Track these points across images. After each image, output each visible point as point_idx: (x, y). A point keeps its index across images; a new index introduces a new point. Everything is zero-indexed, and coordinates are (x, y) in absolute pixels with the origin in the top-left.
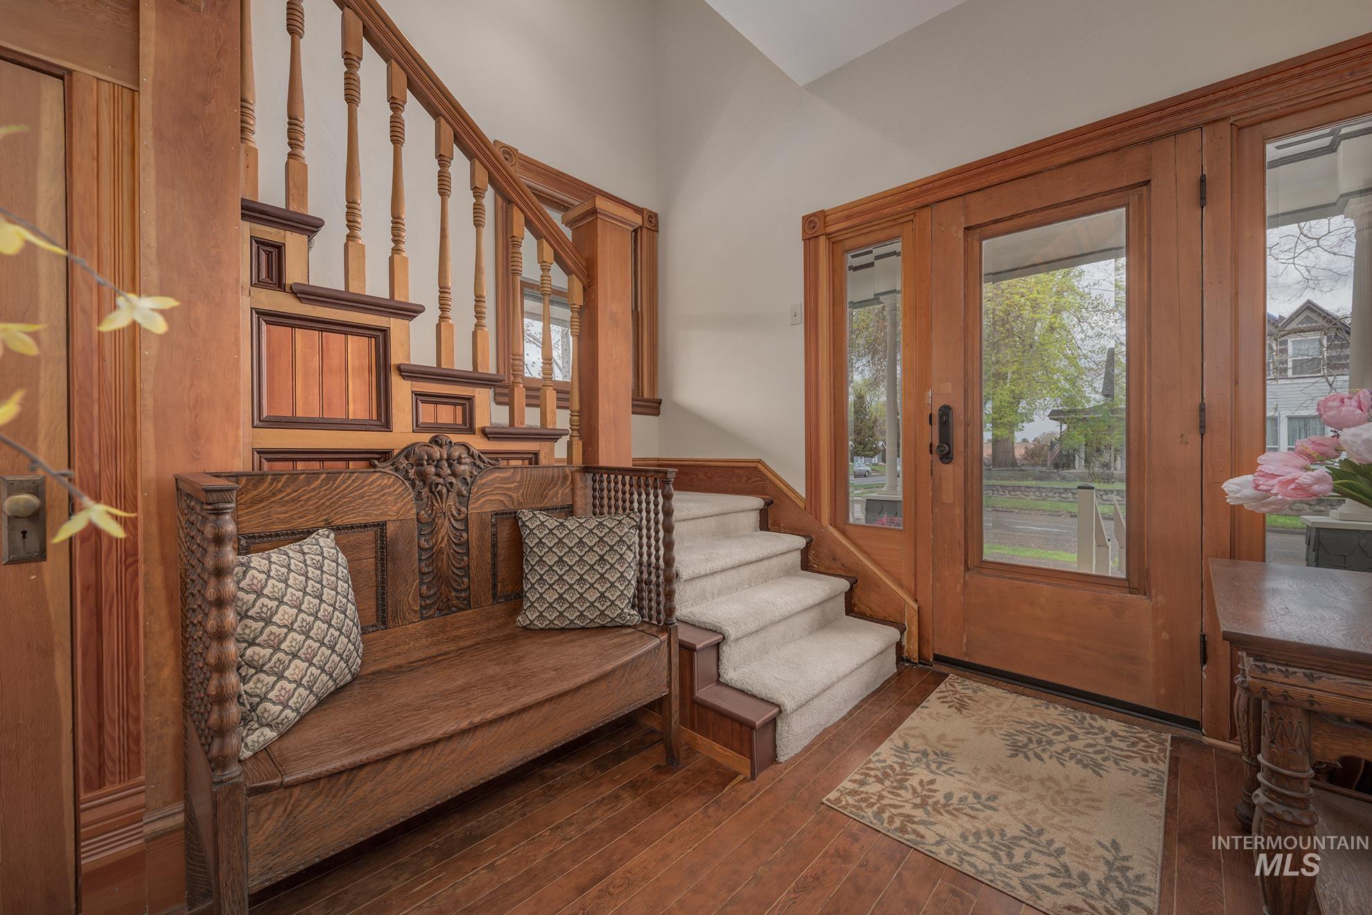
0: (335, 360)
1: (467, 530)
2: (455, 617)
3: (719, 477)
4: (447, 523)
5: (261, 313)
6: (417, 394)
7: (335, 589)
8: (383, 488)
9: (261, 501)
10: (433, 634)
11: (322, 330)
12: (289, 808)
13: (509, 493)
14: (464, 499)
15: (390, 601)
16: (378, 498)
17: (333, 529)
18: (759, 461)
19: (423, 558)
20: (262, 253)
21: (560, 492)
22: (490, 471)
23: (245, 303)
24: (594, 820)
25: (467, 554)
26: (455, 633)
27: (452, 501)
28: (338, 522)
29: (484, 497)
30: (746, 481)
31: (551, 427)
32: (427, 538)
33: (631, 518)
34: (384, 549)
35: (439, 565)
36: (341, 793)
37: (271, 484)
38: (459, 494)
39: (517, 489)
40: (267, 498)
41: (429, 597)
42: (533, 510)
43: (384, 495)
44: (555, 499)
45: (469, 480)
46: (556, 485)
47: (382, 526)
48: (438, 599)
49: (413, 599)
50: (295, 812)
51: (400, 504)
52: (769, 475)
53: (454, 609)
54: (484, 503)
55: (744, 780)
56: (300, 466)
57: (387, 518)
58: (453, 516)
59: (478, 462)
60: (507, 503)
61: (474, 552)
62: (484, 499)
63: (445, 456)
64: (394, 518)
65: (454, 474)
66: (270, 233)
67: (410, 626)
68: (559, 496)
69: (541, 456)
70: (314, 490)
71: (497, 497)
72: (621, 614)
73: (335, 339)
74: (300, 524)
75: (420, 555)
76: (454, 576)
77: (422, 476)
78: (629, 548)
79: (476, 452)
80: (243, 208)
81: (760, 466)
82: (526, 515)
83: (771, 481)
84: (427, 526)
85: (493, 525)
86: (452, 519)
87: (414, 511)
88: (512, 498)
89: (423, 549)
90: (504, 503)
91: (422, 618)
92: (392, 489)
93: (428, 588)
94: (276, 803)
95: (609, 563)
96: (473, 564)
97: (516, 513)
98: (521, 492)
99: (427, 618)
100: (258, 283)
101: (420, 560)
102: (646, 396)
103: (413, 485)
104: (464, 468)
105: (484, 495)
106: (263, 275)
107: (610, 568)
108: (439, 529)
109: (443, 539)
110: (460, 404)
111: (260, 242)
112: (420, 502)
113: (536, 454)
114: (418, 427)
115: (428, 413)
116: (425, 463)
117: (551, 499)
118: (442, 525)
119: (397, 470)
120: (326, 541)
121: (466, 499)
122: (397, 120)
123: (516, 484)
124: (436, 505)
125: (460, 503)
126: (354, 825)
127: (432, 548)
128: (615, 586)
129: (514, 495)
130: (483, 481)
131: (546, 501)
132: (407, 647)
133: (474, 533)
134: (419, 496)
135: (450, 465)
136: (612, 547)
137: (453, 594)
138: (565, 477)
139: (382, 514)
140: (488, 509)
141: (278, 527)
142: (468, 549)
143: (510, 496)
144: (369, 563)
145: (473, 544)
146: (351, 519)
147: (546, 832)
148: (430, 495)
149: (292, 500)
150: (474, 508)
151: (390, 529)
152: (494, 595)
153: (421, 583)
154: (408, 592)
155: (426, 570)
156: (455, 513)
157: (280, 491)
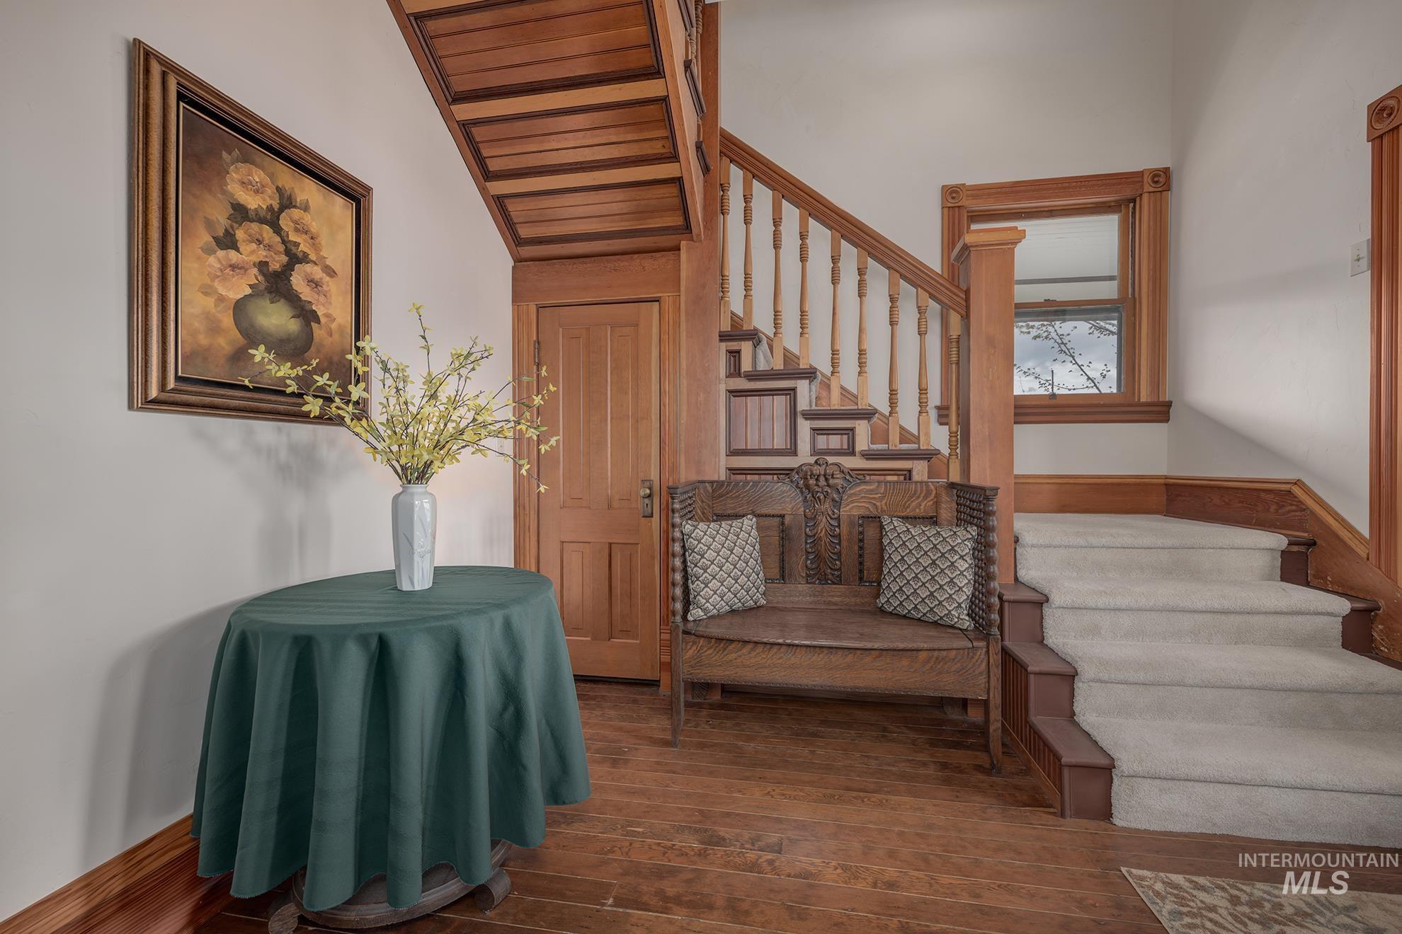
0: (767, 413)
1: (839, 526)
2: (829, 588)
3: (1240, 502)
4: (824, 520)
5: (730, 392)
6: (814, 430)
7: (743, 549)
8: (784, 492)
9: (722, 497)
10: (815, 595)
11: (760, 395)
12: (698, 648)
13: (874, 502)
14: (837, 504)
15: (787, 566)
16: (780, 499)
17: (756, 516)
18: (1297, 483)
19: (808, 542)
20: (732, 358)
21: (923, 504)
22: (858, 485)
23: (722, 388)
24: (894, 766)
25: (839, 544)
26: (830, 599)
27: (827, 506)
28: (758, 512)
29: (852, 503)
30: (1277, 511)
31: (925, 448)
32: (812, 528)
33: (967, 531)
34: (785, 533)
35: (819, 548)
36: (721, 652)
37: (726, 487)
38: (833, 500)
39: (881, 499)
40: (725, 495)
41: (812, 569)
42: (891, 517)
43: (784, 497)
44: (918, 510)
45: (841, 490)
46: (919, 497)
47: (782, 516)
48: (818, 572)
49: (801, 568)
50: (701, 652)
51: (793, 504)
52: (1310, 503)
53: (829, 582)
54: (852, 508)
55: (1054, 814)
56: (749, 477)
57: (786, 512)
58: (828, 515)
59: (848, 477)
60: (872, 510)
61: (844, 544)
62: (853, 505)
63: (823, 473)
64: (790, 513)
65: (828, 485)
66: (734, 345)
67: (799, 585)
68: (924, 507)
69: (914, 473)
70: (746, 492)
71: (863, 504)
72: (948, 614)
73: (767, 400)
74: (740, 510)
75: (806, 540)
76: (830, 559)
77: (807, 486)
78: (962, 557)
79: (846, 470)
80: (720, 336)
81: (1296, 490)
82: (886, 520)
83: (1313, 513)
84: (811, 519)
85: (860, 525)
86: (828, 518)
87: (802, 509)
88: (876, 506)
89: (808, 536)
90: (869, 510)
91: (807, 583)
92: (789, 494)
93: (811, 563)
94: (694, 643)
95: (940, 568)
96: (844, 552)
97: (879, 517)
98: (884, 502)
99: (810, 583)
100: (729, 376)
101: (806, 543)
102: (1143, 399)
103: (802, 492)
104: (838, 481)
105: (852, 502)
106: (732, 370)
107: (940, 573)
108: (819, 524)
109: (822, 530)
110: (846, 434)
111: (730, 352)
112: (806, 504)
113: (910, 471)
114: (815, 452)
115: (822, 441)
116: (809, 477)
117: (914, 510)
118: (821, 521)
119: (792, 481)
120: (749, 522)
121: (838, 504)
122: (804, 246)
123: (880, 495)
124: (817, 506)
125: (834, 507)
126: (727, 673)
127: (814, 535)
128: (943, 589)
129: (878, 504)
130: (852, 492)
131: (908, 510)
132: (797, 599)
133: (844, 529)
134: (805, 500)
135: (827, 480)
136: (943, 554)
137: (829, 571)
138: (929, 492)
139: (782, 509)
140: (856, 512)
141: (730, 512)
142: (840, 541)
143: (875, 504)
144: (775, 540)
145: (844, 537)
146: (764, 511)
147: (858, 755)
148: (813, 499)
149: (736, 497)
150: (845, 511)
151: (787, 520)
152: (861, 579)
153: (807, 559)
154: (799, 562)
155: (810, 550)
156: (830, 513)
157: (731, 492)
